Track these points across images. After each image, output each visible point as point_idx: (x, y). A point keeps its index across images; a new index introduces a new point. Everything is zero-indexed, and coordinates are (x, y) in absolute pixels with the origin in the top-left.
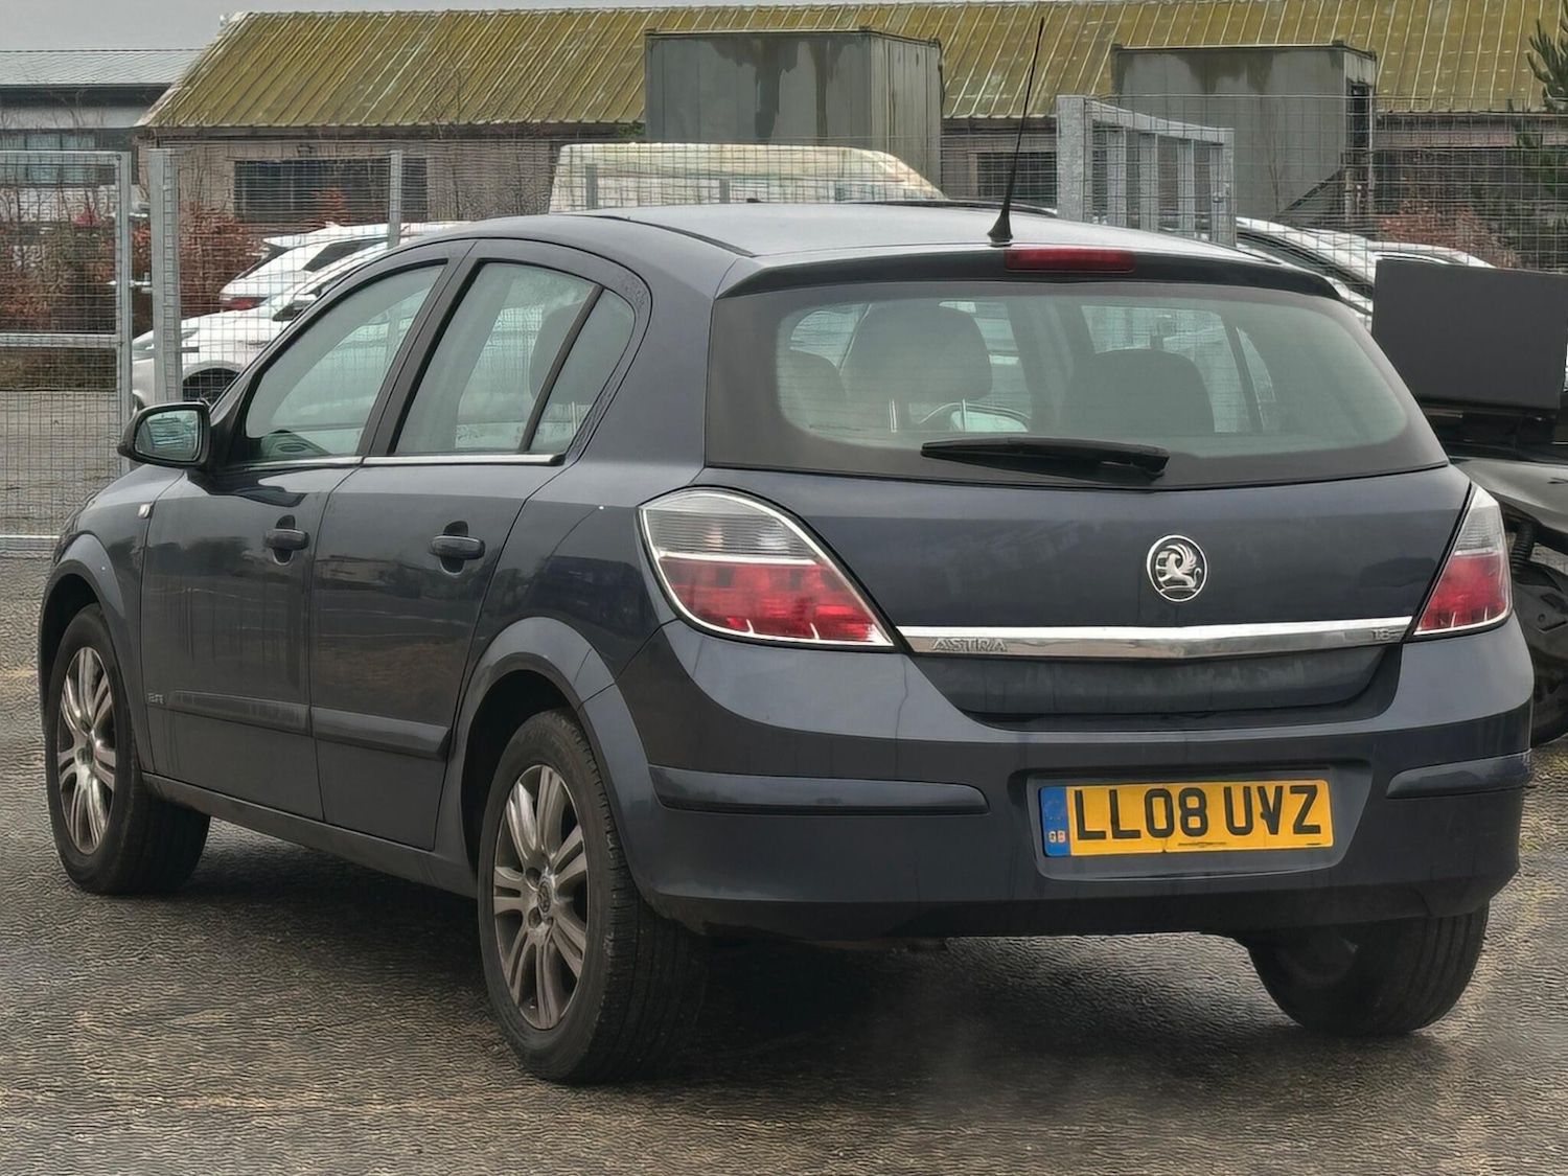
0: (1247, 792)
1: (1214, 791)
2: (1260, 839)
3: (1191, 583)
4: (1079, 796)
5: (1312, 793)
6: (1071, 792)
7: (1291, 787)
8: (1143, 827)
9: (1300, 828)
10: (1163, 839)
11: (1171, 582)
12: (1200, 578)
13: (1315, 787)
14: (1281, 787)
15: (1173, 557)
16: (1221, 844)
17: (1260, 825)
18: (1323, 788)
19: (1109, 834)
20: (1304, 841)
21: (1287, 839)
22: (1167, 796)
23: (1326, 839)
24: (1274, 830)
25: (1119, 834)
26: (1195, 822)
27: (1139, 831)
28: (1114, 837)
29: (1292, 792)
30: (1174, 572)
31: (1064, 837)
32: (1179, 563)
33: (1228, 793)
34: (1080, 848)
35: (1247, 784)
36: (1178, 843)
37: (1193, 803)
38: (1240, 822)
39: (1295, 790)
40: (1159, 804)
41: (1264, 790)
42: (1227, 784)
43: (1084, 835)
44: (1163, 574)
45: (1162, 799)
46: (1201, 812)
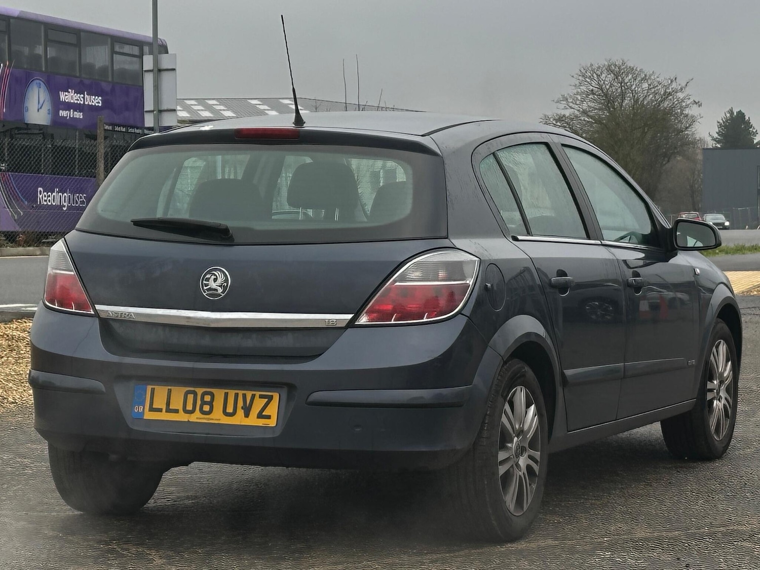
0: (237, 395)
1: (219, 394)
2: (239, 419)
3: (220, 290)
4: (153, 391)
5: (270, 398)
6: (149, 388)
7: (260, 395)
8: (180, 408)
9: (260, 416)
10: (189, 415)
11: (210, 289)
12: (225, 288)
13: (272, 396)
14: (255, 395)
15: (213, 277)
16: (217, 420)
17: (240, 412)
18: (276, 397)
19: (164, 410)
20: (261, 422)
21: (253, 421)
22: (195, 394)
23: (272, 423)
24: (247, 415)
25: (169, 410)
26: (206, 408)
27: (178, 410)
28: (166, 412)
29: (260, 398)
30: (213, 285)
31: (142, 409)
32: (215, 280)
33: (226, 395)
34: (149, 416)
35: (236, 391)
36: (196, 417)
37: (208, 398)
38: (230, 410)
39: (261, 397)
40: (191, 397)
41: (246, 396)
42: (226, 391)
43: (152, 409)
44: (206, 285)
45: (193, 395)
46: (211, 404)
